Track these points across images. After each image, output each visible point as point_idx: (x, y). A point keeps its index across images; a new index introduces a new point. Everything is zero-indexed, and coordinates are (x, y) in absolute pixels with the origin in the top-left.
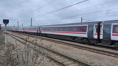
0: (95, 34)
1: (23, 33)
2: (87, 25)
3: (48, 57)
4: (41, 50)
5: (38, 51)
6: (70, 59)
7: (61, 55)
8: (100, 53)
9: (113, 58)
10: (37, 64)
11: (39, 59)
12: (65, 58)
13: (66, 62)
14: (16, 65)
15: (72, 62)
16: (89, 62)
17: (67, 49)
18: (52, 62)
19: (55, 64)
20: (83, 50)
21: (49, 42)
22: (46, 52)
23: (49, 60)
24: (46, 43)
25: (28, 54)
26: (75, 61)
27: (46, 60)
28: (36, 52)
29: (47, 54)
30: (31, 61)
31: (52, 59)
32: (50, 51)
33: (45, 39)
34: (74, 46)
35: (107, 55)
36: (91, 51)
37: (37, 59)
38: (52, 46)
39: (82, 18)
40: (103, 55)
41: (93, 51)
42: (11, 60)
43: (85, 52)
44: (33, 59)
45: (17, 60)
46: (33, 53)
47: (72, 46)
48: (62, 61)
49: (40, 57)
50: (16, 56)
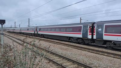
0: (90, 34)
1: (20, 34)
2: (82, 26)
3: (47, 59)
4: (39, 51)
5: (36, 52)
6: (69, 60)
7: (60, 56)
8: (99, 54)
9: (112, 58)
10: (35, 66)
11: (37, 60)
12: (64, 59)
13: (65, 63)
14: (13, 67)
15: (71, 63)
16: (88, 63)
17: (66, 49)
18: (51, 63)
19: (53, 65)
20: (82, 51)
21: (47, 43)
22: (45, 53)
23: (47, 61)
24: (44, 44)
25: (26, 55)
26: (74, 62)
27: (45, 61)
28: (34, 53)
29: (46, 56)
30: (29, 63)
31: (50, 61)
32: (49, 52)
33: (44, 40)
34: (73, 47)
35: (106, 55)
36: (90, 52)
37: (35, 61)
38: (51, 47)
39: (81, 18)
40: (103, 56)
41: (93, 52)
42: (7, 62)
43: (84, 52)
44: (31, 61)
45: (14, 62)
46: (30, 55)
47: (71, 47)
48: (61, 62)
49: (38, 58)
50: (13, 58)
